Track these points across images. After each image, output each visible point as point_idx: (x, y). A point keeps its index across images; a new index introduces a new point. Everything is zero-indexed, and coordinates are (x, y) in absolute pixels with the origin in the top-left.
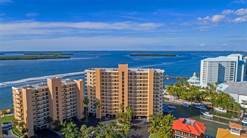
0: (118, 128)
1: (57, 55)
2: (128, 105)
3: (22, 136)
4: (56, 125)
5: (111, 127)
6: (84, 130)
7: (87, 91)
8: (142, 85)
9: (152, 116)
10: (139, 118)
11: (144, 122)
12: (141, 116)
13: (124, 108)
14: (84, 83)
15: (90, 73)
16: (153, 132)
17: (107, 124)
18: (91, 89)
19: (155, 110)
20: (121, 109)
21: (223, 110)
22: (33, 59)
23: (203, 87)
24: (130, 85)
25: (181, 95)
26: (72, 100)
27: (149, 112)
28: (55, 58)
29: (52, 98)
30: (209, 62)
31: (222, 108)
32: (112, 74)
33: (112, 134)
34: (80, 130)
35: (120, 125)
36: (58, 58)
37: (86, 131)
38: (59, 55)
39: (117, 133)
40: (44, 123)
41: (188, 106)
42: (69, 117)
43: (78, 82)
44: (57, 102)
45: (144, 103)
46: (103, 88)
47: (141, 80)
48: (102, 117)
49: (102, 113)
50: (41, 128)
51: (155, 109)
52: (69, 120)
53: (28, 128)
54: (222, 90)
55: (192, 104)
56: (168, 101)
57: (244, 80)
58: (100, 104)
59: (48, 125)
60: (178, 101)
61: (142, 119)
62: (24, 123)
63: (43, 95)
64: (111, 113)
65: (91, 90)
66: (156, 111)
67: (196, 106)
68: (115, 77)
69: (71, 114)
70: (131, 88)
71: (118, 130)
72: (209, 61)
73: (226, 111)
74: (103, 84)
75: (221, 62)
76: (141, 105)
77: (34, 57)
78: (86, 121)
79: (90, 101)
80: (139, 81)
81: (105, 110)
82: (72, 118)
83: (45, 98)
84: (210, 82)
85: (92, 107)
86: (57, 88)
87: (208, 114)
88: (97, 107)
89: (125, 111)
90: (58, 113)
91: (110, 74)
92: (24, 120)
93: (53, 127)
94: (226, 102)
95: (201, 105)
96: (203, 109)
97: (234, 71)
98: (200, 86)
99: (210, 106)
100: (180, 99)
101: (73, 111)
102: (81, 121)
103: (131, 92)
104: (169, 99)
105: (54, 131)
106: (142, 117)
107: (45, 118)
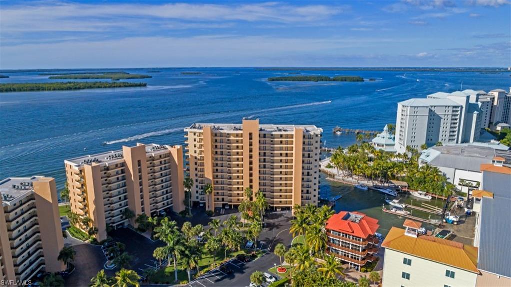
0: (242, 227)
1: (118, 80)
2: (260, 189)
3: (88, 239)
4: (141, 222)
5: (231, 226)
6: (188, 230)
7: (189, 165)
8: (283, 155)
9: (299, 207)
10: (278, 210)
11: (286, 217)
12: (281, 207)
13: (252, 194)
14: (184, 151)
15: (193, 134)
16: (297, 233)
17: (224, 220)
18: (196, 161)
19: (305, 198)
20: (246, 197)
21: (425, 195)
22: (70, 89)
23: (399, 154)
24: (262, 154)
25: (354, 169)
26: (164, 181)
27: (295, 200)
28: (114, 87)
29: (133, 178)
30: (410, 107)
31: (424, 193)
32: (231, 137)
33: (232, 237)
34: (182, 230)
35: (246, 222)
36: (120, 87)
37: (192, 232)
38: (123, 78)
39: (241, 235)
40: (120, 219)
41: (366, 189)
42: (160, 209)
43: (174, 151)
44: (141, 185)
45: (286, 185)
46: (217, 159)
47: (282, 148)
48: (215, 208)
49: (215, 201)
50: (117, 228)
51: (305, 196)
52: (160, 214)
53: (97, 227)
54: (429, 160)
55: (373, 186)
56: (332, 180)
57: (474, 140)
58: (212, 188)
59: (126, 223)
60: (350, 179)
61: (284, 212)
62: (90, 220)
63: (118, 173)
64: (231, 202)
65: (196, 164)
66: (307, 199)
67: (380, 189)
68: (237, 142)
69: (164, 204)
70: (265, 160)
71: (242, 230)
72: (412, 106)
73: (430, 198)
74: (216, 153)
75: (433, 107)
76: (281, 188)
77: (72, 85)
78: (189, 215)
79: (194, 182)
80: (279, 149)
81: (220, 198)
82: (165, 210)
83: (120, 179)
84: (411, 144)
85: (197, 192)
86: (139, 162)
87: (398, 203)
88: (206, 193)
89: (255, 199)
90: (142, 204)
91: (228, 136)
92: (90, 215)
93: (136, 226)
94: (432, 182)
95: (388, 187)
96: (390, 194)
97: (457, 124)
98: (395, 151)
99: (404, 190)
100: (354, 177)
101: (165, 199)
102: (181, 216)
103: (265, 167)
104: (334, 176)
105: (138, 232)
106: (283, 209)
107: (121, 211)
